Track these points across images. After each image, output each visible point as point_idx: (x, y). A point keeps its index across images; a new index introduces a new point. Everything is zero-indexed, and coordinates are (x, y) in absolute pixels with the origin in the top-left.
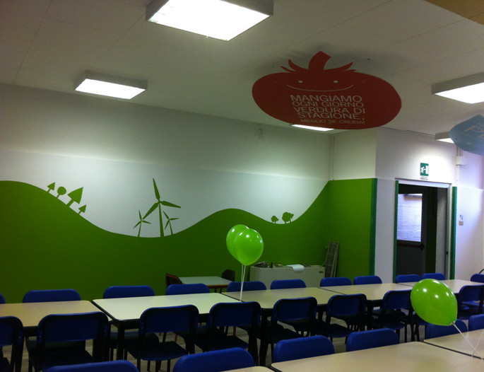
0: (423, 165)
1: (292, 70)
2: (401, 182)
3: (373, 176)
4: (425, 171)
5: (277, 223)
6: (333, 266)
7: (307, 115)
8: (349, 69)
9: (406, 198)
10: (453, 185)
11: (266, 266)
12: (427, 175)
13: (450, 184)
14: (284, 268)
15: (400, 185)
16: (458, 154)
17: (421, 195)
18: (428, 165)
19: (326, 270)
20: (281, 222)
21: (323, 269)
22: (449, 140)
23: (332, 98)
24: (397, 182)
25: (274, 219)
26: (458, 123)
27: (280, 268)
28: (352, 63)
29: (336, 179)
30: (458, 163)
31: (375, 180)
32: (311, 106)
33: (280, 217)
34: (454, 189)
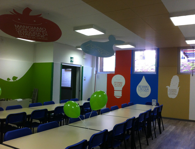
0: (71, 58)
1: (15, 13)
2: (63, 64)
3: (52, 62)
4: (72, 60)
5: (10, 81)
6: (35, 98)
7: (22, 34)
8: (40, 16)
9: (66, 70)
10: (82, 66)
11: (4, 100)
12: (73, 62)
13: (81, 65)
14: (13, 101)
15: (63, 65)
16: (84, 54)
17: (71, 69)
18: (73, 58)
19: (32, 100)
20: (12, 80)
21: (31, 100)
22: (80, 49)
23: (33, 28)
24: (61, 64)
25: (9, 79)
26: (83, 43)
27: (11, 101)
28: (41, 14)
29: (37, 62)
30: (84, 58)
31: (53, 63)
32: (24, 30)
33: (11, 78)
34: (83, 67)
